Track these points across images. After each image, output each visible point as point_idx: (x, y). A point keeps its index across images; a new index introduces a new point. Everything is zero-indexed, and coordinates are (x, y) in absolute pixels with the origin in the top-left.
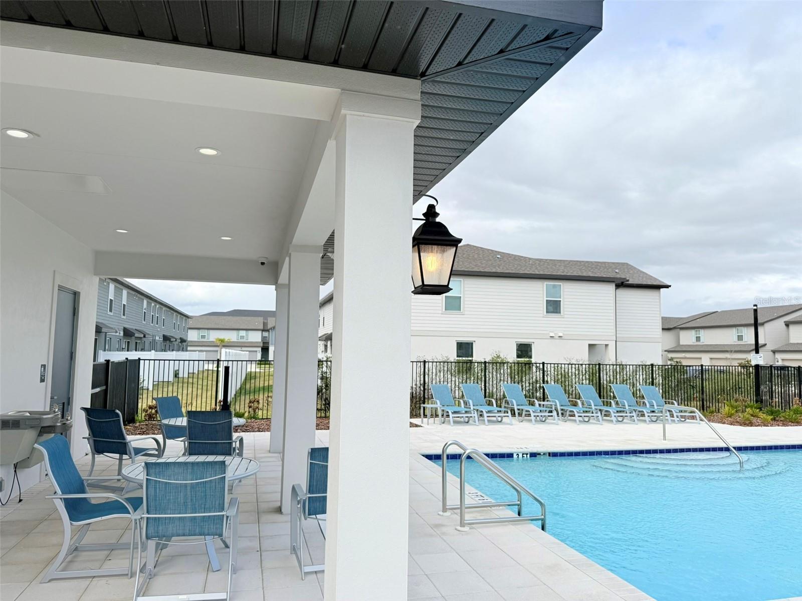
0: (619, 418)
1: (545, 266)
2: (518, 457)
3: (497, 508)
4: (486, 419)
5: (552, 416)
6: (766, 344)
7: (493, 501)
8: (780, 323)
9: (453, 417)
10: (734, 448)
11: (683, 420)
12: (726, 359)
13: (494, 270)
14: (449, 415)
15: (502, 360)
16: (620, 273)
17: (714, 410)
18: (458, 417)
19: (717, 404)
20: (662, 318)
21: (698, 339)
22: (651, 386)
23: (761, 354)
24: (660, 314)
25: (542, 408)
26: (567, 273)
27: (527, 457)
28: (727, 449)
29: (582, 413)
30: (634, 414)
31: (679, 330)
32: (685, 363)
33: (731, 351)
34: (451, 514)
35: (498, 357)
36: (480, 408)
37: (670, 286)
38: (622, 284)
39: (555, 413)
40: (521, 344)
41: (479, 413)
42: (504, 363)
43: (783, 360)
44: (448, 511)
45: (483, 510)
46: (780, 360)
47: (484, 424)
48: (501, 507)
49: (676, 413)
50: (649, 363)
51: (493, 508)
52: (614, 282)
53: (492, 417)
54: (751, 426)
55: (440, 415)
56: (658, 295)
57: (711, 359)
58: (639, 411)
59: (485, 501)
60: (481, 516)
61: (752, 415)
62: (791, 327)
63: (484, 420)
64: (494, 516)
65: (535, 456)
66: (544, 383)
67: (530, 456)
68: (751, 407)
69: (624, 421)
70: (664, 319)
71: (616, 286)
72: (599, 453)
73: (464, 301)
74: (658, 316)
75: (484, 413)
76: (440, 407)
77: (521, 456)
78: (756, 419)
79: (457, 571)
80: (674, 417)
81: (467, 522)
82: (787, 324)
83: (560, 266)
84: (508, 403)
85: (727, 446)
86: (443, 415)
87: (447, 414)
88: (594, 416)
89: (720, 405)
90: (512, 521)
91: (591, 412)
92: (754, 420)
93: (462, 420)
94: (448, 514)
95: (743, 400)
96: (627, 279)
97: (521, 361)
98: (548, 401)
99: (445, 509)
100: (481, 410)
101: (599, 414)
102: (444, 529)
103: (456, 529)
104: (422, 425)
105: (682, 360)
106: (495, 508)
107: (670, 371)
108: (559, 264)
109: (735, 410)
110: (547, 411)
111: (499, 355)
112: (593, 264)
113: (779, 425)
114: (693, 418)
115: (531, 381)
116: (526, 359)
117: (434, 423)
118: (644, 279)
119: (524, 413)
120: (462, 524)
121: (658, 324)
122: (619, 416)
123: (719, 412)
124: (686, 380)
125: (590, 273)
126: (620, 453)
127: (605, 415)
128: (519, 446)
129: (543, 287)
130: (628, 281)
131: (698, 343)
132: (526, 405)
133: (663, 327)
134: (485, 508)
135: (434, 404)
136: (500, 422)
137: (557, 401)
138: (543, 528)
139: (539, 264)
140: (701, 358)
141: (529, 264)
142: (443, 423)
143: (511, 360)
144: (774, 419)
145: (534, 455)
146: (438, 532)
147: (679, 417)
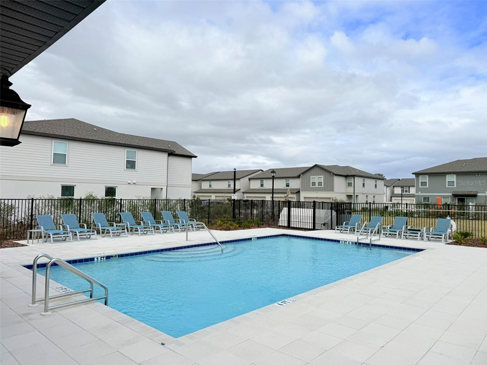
0: (164, 230)
1: (127, 138)
2: (98, 260)
3: (76, 295)
4: (78, 237)
5: (124, 232)
6: (240, 189)
7: (73, 291)
8: (246, 179)
9: (53, 238)
10: (220, 242)
11: (198, 229)
12: (223, 196)
13: (91, 138)
14: (50, 236)
15: (94, 197)
16: (171, 147)
17: (214, 223)
18: (59, 237)
19: (215, 220)
20: (192, 174)
21: (210, 186)
22: (183, 212)
23: (236, 194)
24: (191, 172)
25: (118, 228)
26: (140, 144)
27: (104, 259)
28: (217, 243)
29: (143, 229)
30: (173, 228)
31: (201, 181)
32: (201, 198)
33: (225, 193)
34: (39, 304)
35: (91, 196)
36: (74, 230)
37: (197, 157)
38: (171, 154)
39: (126, 230)
40: (108, 188)
41: (74, 234)
42: (94, 200)
43: (247, 197)
44: (36, 303)
45: (64, 298)
46: (246, 197)
47: (77, 240)
48: (78, 294)
49: (195, 225)
50: (183, 199)
51: (73, 295)
52: (167, 152)
53: (84, 235)
54: (230, 230)
55: (43, 237)
56: (190, 161)
57: (216, 196)
58: (176, 226)
59: (68, 291)
60: (62, 302)
61: (230, 225)
62: (251, 181)
63: (77, 238)
64: (72, 300)
65: (110, 258)
66: (121, 212)
67: (106, 259)
68: (230, 221)
69: (167, 232)
70: (193, 175)
71: (168, 155)
72: (150, 252)
73: (68, 158)
74: (190, 172)
75: (78, 233)
76: (43, 231)
77: (99, 259)
78: (232, 226)
79: (36, 344)
80: (193, 228)
81: (50, 308)
82: (250, 179)
83: (136, 139)
84: (96, 225)
85: (216, 242)
86: (45, 237)
87: (49, 236)
88: (150, 230)
89: (217, 220)
90: (85, 302)
91: (148, 228)
92: (231, 227)
93: (61, 239)
94: (37, 304)
95: (227, 217)
96: (175, 151)
97: (107, 198)
98: (123, 223)
99: (34, 302)
100: (75, 231)
101: (153, 229)
102: (31, 316)
103: (41, 315)
104: (27, 245)
105: (200, 197)
106: (74, 295)
107: (194, 203)
108: (136, 138)
109: (223, 222)
110: (121, 229)
111: (92, 195)
112: (156, 140)
113: (241, 229)
114: (203, 228)
115: (112, 211)
116: (110, 197)
117: (38, 242)
118: (184, 152)
119: (106, 231)
120: (46, 310)
121: (190, 177)
122: (164, 229)
123: (216, 224)
124: (201, 208)
125: (154, 145)
126: (162, 250)
127: (157, 229)
128: (99, 253)
129: (125, 152)
130: (175, 152)
131: (210, 188)
132: (108, 226)
133: (193, 179)
134: (67, 297)
135: (39, 229)
136: (89, 238)
137: (128, 222)
138: (106, 304)
139: (122, 137)
140: (211, 196)
141: (116, 136)
142: (46, 242)
143: (100, 198)
144: (240, 226)
145: (108, 257)
146: (25, 319)
147: (196, 228)
